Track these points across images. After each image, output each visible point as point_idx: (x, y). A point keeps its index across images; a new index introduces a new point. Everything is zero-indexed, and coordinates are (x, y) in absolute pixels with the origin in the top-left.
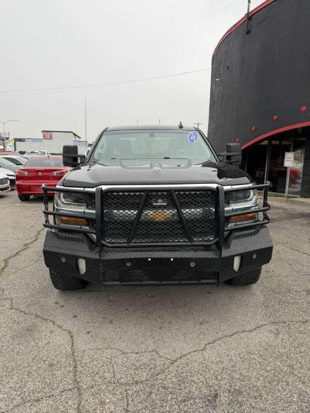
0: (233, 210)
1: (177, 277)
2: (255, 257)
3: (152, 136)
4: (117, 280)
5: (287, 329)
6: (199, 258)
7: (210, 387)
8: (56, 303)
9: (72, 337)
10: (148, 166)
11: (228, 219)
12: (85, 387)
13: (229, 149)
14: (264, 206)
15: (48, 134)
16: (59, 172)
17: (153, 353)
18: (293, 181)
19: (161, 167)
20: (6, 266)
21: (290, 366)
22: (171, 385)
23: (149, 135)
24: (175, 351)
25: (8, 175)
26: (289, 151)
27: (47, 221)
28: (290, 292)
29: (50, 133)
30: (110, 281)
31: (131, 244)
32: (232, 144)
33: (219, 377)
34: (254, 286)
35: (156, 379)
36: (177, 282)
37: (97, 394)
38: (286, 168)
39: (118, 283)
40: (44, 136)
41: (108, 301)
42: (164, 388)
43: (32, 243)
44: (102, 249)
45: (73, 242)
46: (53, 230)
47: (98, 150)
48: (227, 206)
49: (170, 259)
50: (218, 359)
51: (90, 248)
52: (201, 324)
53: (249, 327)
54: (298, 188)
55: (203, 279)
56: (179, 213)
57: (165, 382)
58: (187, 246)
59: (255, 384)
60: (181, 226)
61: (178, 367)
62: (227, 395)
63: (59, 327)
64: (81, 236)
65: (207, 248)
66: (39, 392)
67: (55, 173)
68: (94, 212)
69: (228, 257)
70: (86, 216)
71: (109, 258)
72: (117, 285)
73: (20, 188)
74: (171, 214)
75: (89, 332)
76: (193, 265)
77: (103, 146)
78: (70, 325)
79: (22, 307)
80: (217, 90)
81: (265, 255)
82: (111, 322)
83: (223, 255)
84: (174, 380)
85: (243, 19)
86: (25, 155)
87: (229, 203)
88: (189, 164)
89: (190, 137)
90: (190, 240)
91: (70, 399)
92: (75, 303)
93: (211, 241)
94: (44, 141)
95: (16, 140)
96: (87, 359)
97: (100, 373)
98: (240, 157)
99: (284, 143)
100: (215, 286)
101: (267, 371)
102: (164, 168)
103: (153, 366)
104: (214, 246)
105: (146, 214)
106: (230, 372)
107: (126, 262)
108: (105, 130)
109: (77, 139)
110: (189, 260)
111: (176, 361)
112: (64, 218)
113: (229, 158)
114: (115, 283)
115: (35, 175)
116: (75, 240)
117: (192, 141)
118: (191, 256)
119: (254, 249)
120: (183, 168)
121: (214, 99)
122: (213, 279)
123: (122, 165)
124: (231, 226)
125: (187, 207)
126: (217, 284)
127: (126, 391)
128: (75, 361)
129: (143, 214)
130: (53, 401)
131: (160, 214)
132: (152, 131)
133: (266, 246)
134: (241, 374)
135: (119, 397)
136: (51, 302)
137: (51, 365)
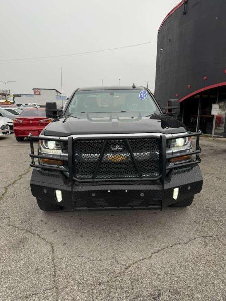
0: (173, 153)
1: (130, 204)
2: (189, 188)
3: (112, 94)
4: (86, 206)
5: (214, 242)
6: (147, 190)
7: (155, 287)
8: (42, 221)
9: (53, 247)
10: (109, 118)
11: (169, 160)
12: (61, 287)
13: (170, 104)
14: (197, 150)
15: (37, 91)
16: (44, 120)
17: (112, 261)
18: (218, 125)
19: (118, 120)
20: (6, 192)
21: (215, 271)
22: (126, 286)
23: (109, 94)
24: (129, 259)
25: (8, 123)
26: (215, 103)
27: (33, 162)
28: (216, 212)
29: (39, 91)
30: (80, 207)
31: (96, 180)
32: (172, 100)
33: (162, 280)
34: (189, 207)
35: (115, 281)
36: (130, 207)
37: (71, 293)
38: (213, 116)
39: (86, 208)
40: (35, 92)
41: (80, 219)
42: (120, 288)
43: (25, 174)
44: (74, 183)
45: (53, 178)
46: (38, 169)
47: (72, 106)
48: (168, 150)
49: (125, 190)
50: (161, 265)
51: (64, 182)
52: (149, 237)
53: (185, 240)
54: (222, 130)
55: (150, 205)
56: (132, 156)
57: (121, 284)
58: (138, 181)
59: (189, 285)
60: (133, 165)
61: (131, 271)
62: (167, 294)
63: (44, 239)
64: (58, 173)
65: (153, 182)
66: (27, 291)
67: (42, 121)
68: (67, 155)
69: (169, 189)
70: (62, 158)
71: (79, 190)
72: (86, 210)
73: (16, 132)
74: (125, 157)
75: (65, 244)
76: (142, 195)
77: (75, 102)
78: (51, 238)
79: (17, 224)
80: (162, 57)
81: (197, 186)
82: (82, 236)
83: (165, 188)
84: (128, 282)
85: (181, 3)
86: (21, 107)
87: (169, 148)
88: (140, 117)
89: (141, 95)
90: (140, 176)
91: (50, 296)
92: (56, 221)
93: (156, 177)
94: (35, 96)
95: (14, 96)
96: (63, 265)
97: (73, 276)
98: (179, 110)
99: (211, 96)
100: (159, 210)
101: (198, 275)
102: (121, 120)
103: (112, 271)
104: (158, 181)
105: (107, 157)
106: (170, 276)
107: (92, 193)
108: (77, 91)
109: (59, 94)
110: (139, 191)
111: (129, 267)
112: (45, 160)
113: (170, 110)
114: (84, 208)
115: (27, 123)
116: (53, 176)
117: (142, 98)
118: (141, 189)
119: (189, 182)
120: (135, 120)
121: (160, 64)
122: (158, 205)
123: (88, 118)
124: (171, 165)
125: (138, 152)
126: (161, 209)
127: (92, 290)
128: (55, 266)
129: (104, 157)
130: (38, 298)
131: (117, 157)
132: (112, 91)
133: (198, 180)
134: (178, 277)
135: (87, 295)
136: (38, 219)
137: (37, 270)
